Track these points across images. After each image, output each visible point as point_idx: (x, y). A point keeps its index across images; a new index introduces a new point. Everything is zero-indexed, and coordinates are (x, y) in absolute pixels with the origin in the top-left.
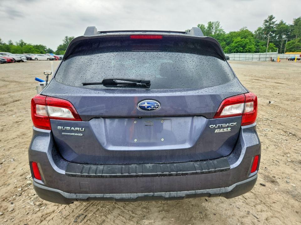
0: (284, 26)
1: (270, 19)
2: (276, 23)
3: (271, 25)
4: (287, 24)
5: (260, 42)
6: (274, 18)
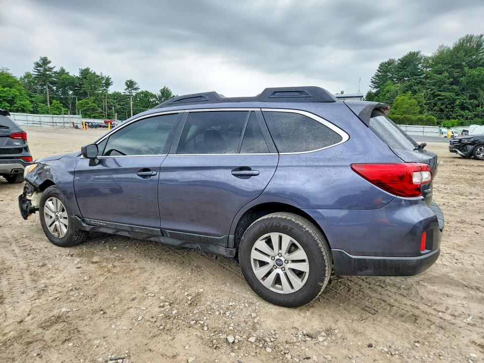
0: (68, 77)
1: (44, 62)
2: (54, 70)
3: (47, 73)
4: (71, 74)
5: (34, 97)
6: (50, 62)
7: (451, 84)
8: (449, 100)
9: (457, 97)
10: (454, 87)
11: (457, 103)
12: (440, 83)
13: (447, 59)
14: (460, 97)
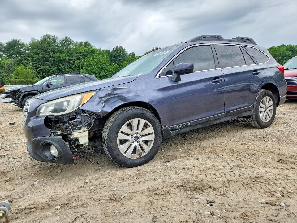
7: (45, 61)
8: (47, 70)
9: (51, 69)
10: (47, 63)
11: (51, 72)
12: (39, 60)
13: (39, 46)
14: (52, 69)
